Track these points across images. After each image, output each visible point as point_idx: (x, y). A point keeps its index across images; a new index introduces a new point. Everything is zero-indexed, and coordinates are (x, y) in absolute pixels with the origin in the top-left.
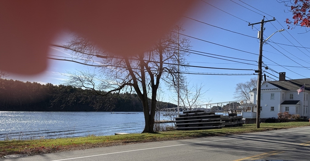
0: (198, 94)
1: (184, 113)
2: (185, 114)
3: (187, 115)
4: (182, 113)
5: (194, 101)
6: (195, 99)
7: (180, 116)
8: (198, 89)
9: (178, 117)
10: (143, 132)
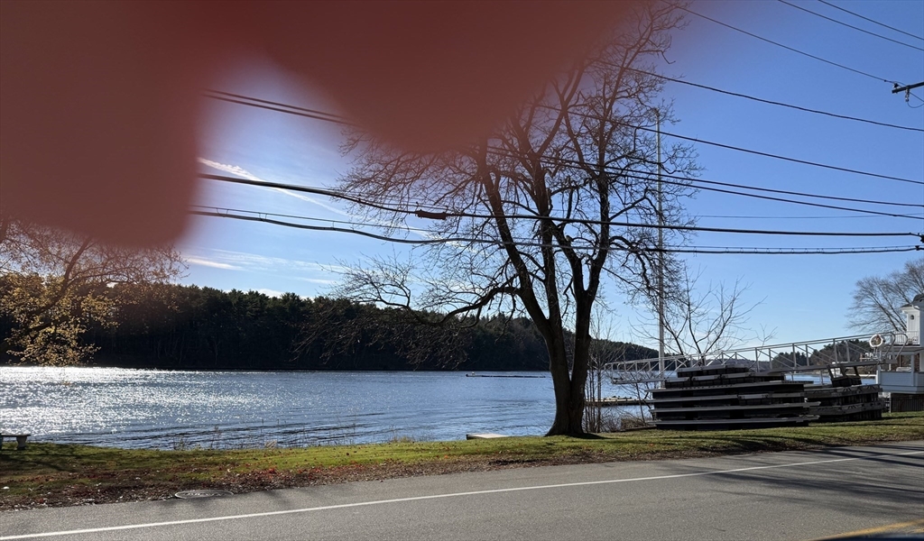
0: (726, 315)
1: (680, 375)
2: (682, 379)
3: (691, 383)
4: (672, 375)
5: (713, 337)
6: (718, 330)
7: (668, 385)
8: (727, 300)
9: (660, 387)
10: (551, 433)
